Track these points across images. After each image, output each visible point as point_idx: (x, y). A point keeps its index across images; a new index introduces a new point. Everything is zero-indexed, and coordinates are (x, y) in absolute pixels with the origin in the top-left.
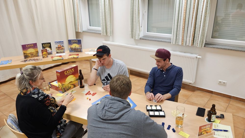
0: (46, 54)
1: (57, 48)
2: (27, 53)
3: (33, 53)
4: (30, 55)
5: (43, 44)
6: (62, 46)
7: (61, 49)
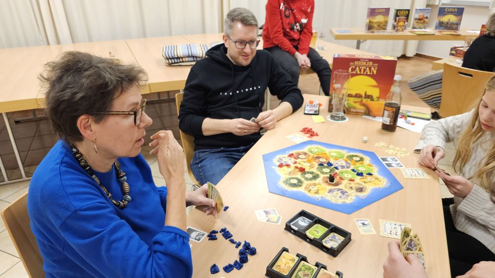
0: (403, 26)
1: (416, 19)
2: (372, 22)
3: (381, 23)
4: (376, 26)
5: (398, 10)
6: (425, 16)
7: (422, 21)
